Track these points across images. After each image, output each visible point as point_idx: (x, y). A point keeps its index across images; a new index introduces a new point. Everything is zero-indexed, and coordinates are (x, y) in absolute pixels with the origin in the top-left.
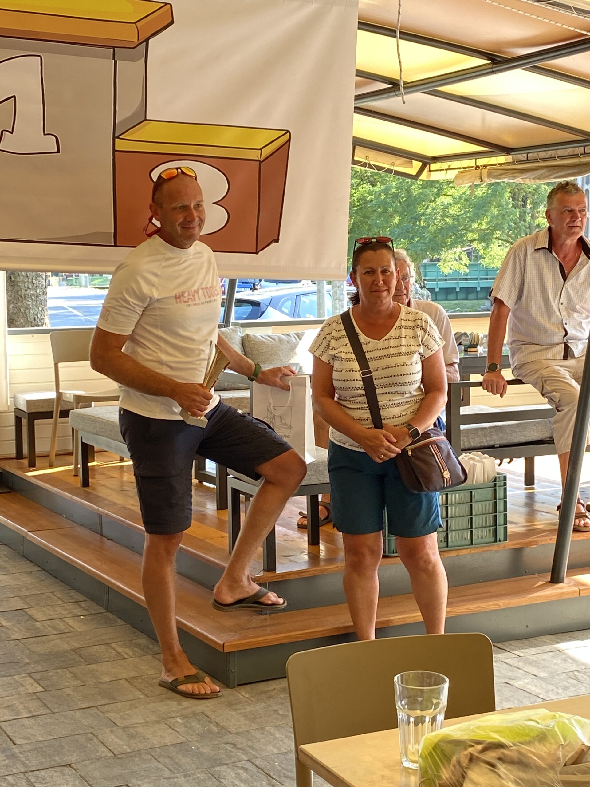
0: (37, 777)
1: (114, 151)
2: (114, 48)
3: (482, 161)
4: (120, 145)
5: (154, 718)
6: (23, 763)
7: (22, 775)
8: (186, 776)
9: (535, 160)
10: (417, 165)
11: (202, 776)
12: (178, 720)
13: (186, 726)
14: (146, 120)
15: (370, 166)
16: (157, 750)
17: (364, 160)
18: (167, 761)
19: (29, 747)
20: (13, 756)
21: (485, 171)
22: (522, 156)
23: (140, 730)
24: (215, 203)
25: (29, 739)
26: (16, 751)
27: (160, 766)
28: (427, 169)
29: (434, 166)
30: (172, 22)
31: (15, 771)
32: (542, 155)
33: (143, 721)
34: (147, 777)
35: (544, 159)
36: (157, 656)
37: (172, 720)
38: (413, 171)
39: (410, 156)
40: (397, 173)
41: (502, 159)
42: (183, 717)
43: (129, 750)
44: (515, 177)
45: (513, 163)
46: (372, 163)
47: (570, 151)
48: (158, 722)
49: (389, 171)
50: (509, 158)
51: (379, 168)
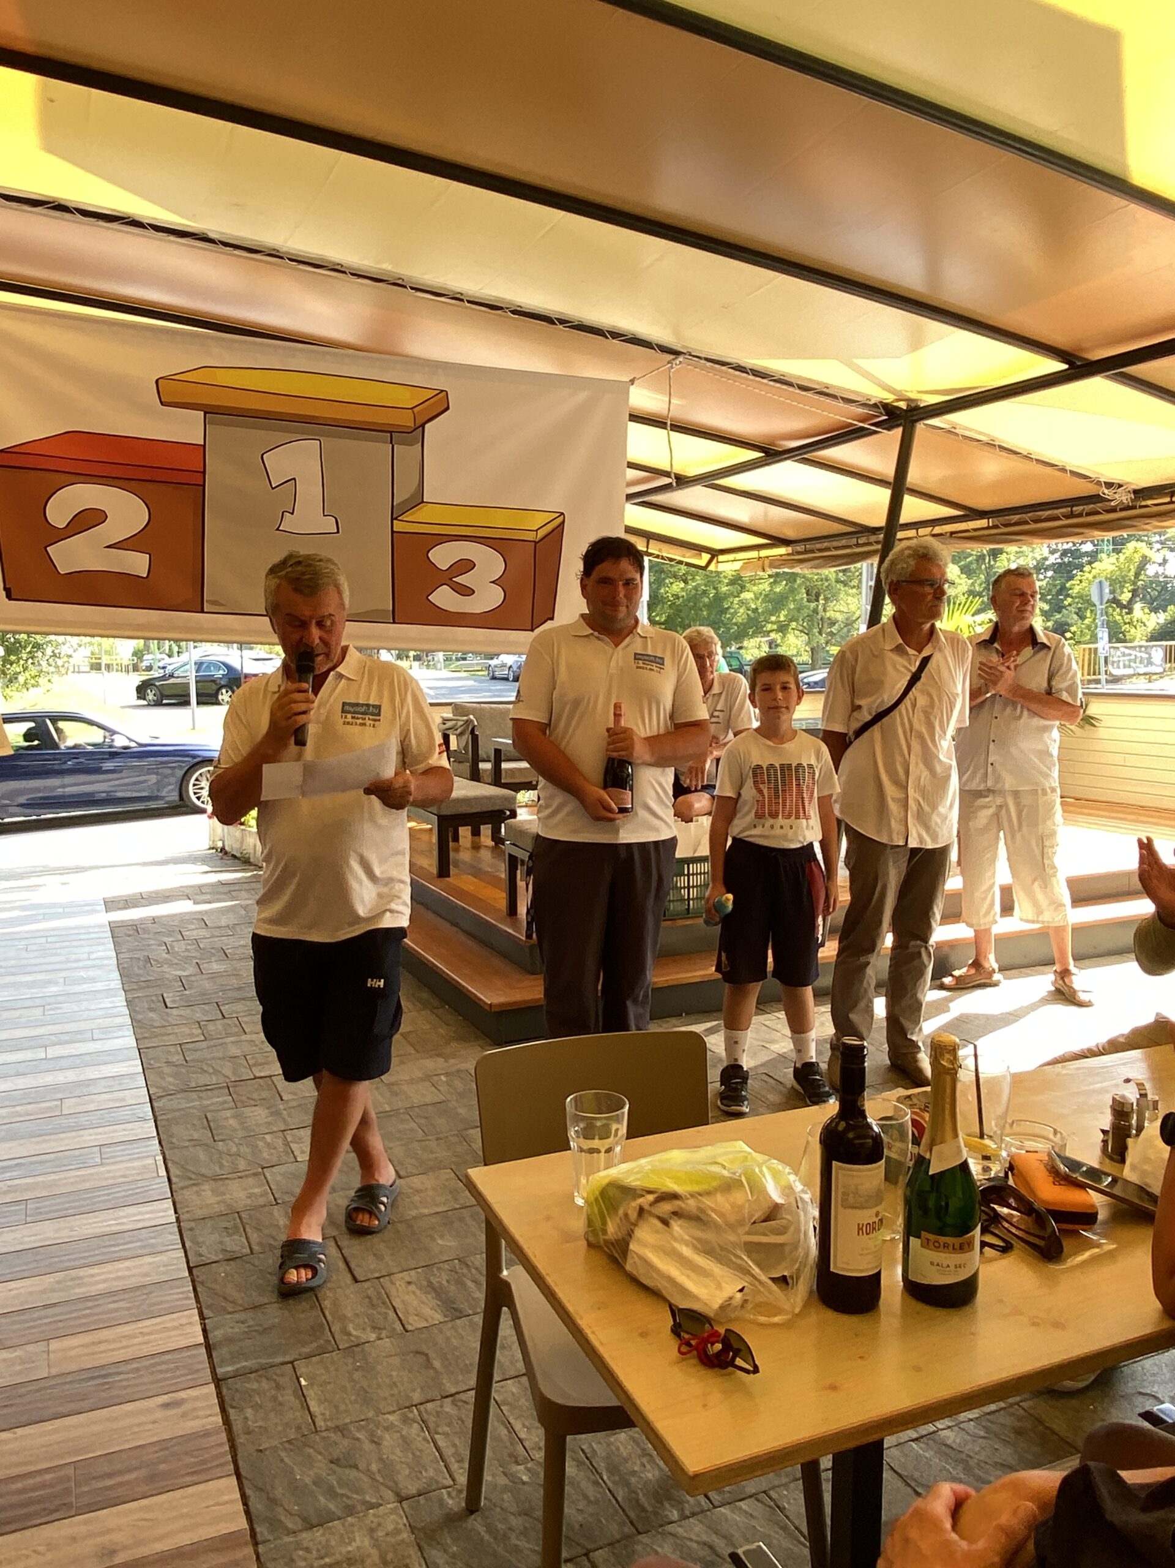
0: (293, 1135)
1: (393, 532)
2: (391, 432)
3: (764, 553)
4: (398, 526)
5: (421, 1075)
6: (285, 1121)
7: (280, 1134)
8: (437, 1139)
9: (812, 551)
10: (706, 557)
11: (454, 1139)
12: (443, 1078)
13: (448, 1084)
14: (423, 502)
15: (663, 558)
16: (417, 1110)
17: (657, 553)
18: (423, 1121)
19: (294, 1104)
20: (277, 1113)
21: (767, 562)
22: (800, 548)
23: (405, 1088)
24: (493, 582)
25: (295, 1094)
26: (281, 1107)
27: (417, 1128)
28: (715, 561)
29: (721, 558)
30: (447, 408)
31: (275, 1129)
32: (818, 546)
33: (407, 1078)
34: (399, 1139)
35: (820, 550)
36: (436, 1011)
37: (436, 1078)
38: (703, 563)
39: (699, 549)
40: (688, 564)
41: (782, 551)
42: (447, 1074)
43: (388, 1109)
44: (793, 567)
45: (792, 554)
46: (665, 554)
47: (844, 542)
48: (422, 1080)
49: (680, 562)
50: (789, 550)
51: (671, 560)
